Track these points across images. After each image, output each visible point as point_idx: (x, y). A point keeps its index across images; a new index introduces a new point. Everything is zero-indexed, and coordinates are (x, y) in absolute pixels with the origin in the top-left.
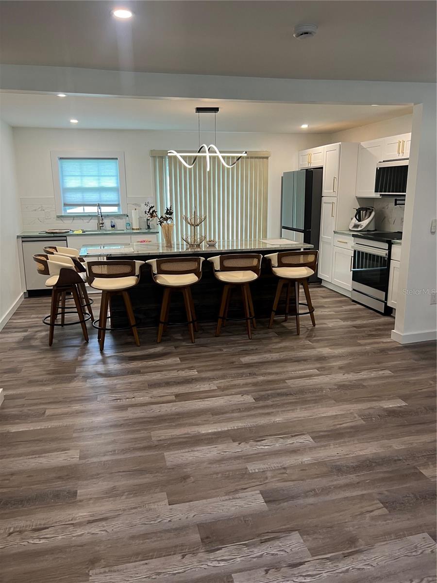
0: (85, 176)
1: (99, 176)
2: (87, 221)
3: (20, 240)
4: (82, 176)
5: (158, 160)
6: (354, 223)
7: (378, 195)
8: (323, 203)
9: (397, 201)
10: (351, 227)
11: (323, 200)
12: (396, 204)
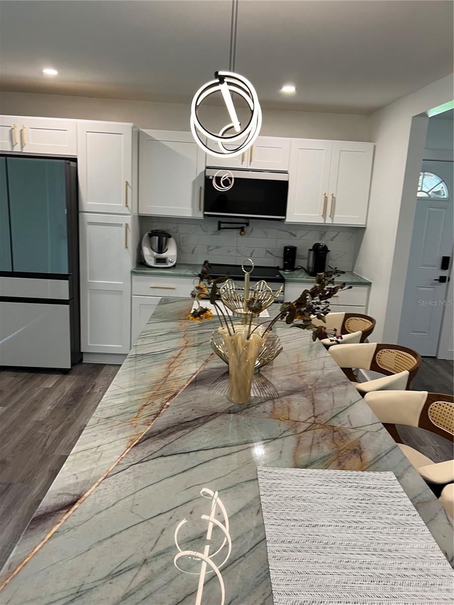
6: (152, 256)
7: (200, 215)
8: (87, 224)
9: (222, 224)
10: (150, 261)
11: (86, 218)
12: (220, 228)
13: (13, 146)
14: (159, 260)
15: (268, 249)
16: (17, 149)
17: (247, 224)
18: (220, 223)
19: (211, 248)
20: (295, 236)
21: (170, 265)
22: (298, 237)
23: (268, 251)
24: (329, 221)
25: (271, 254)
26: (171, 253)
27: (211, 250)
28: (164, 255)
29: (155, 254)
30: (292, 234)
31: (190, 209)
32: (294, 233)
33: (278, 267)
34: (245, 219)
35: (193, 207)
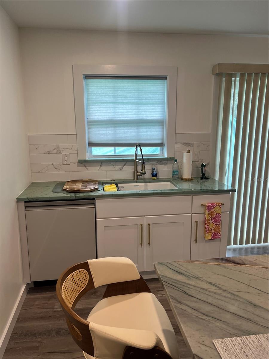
0: (119, 103)
1: (139, 103)
2: (120, 167)
3: (22, 205)
4: (114, 103)
5: (224, 79)
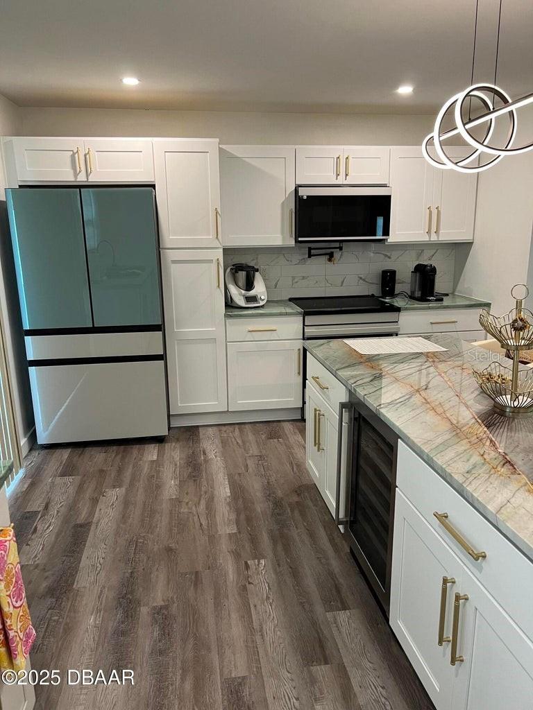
6: (241, 294)
7: (292, 242)
8: (170, 262)
9: (312, 251)
10: (240, 301)
11: (169, 256)
12: (310, 256)
13: (76, 175)
14: (249, 299)
15: (360, 276)
16: (82, 178)
17: (341, 248)
18: (310, 249)
19: (296, 280)
20: (389, 258)
21: (262, 303)
22: (393, 258)
23: (361, 278)
24: (434, 238)
25: (364, 280)
26: (259, 289)
27: (297, 282)
28: (252, 293)
29: (243, 292)
30: (386, 256)
31: (279, 235)
32: (388, 254)
33: (373, 295)
34: (338, 243)
35: (282, 233)
